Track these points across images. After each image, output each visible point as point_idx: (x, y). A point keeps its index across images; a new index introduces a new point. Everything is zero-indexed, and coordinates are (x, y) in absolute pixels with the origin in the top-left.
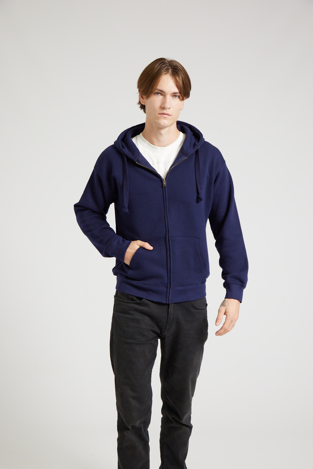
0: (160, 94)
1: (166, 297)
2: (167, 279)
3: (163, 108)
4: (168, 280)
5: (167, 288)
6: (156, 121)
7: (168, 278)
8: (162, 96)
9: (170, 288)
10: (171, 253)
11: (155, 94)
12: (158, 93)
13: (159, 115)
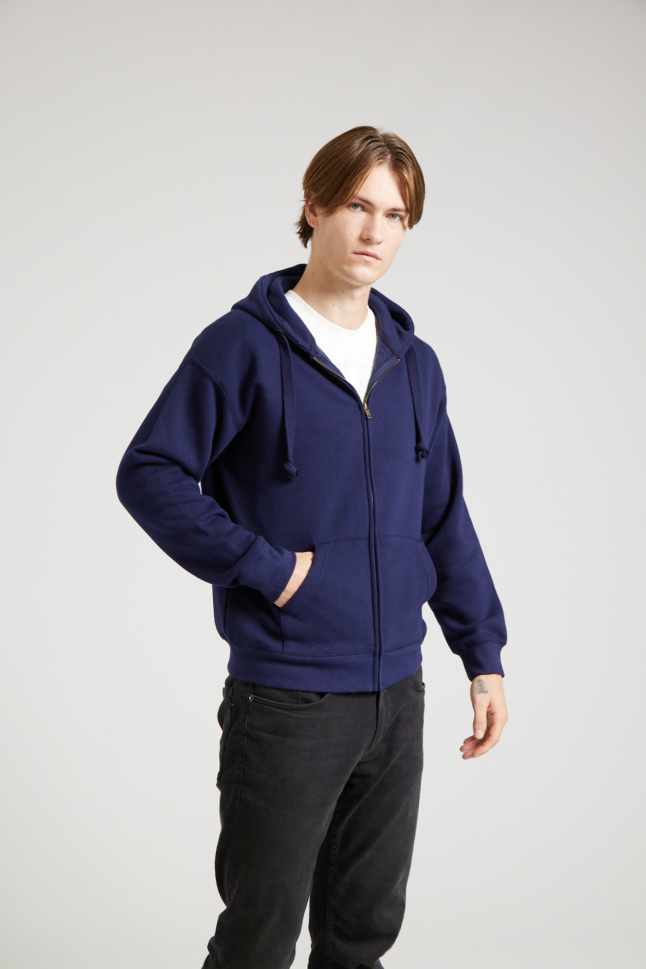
0: (359, 209)
1: (373, 676)
2: (373, 635)
3: (366, 240)
4: (375, 636)
5: (374, 655)
6: (346, 268)
7: (375, 632)
8: (364, 213)
9: (379, 654)
10: (380, 573)
11: (349, 206)
12: (356, 205)
13: (354, 257)
